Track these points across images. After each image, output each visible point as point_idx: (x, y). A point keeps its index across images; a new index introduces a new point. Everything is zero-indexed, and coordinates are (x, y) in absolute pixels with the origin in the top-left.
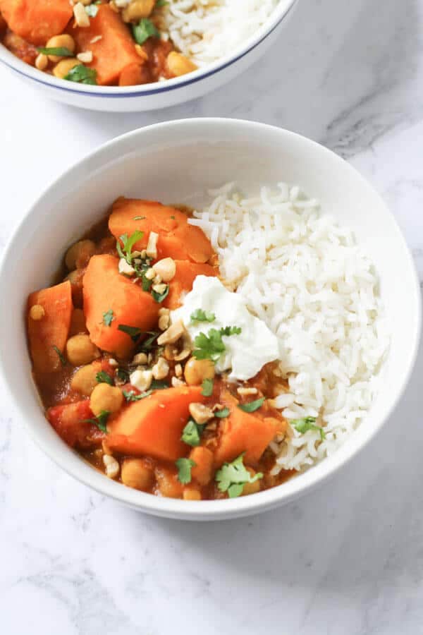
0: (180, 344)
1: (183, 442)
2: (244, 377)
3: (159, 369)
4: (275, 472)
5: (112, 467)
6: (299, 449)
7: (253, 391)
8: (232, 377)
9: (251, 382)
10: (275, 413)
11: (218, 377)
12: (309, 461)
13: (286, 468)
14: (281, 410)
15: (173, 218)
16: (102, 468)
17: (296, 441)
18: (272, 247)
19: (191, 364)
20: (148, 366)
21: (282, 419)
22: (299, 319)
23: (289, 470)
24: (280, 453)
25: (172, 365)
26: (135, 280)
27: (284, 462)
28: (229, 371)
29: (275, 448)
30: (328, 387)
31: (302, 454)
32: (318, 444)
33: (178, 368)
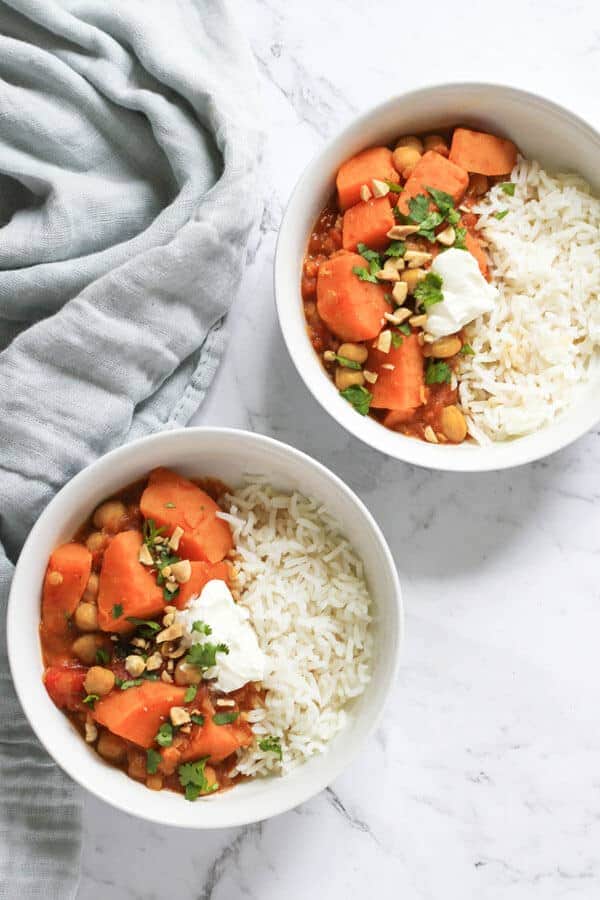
0: (175, 644)
2: (227, 690)
3: (155, 662)
4: (232, 774)
5: (91, 735)
6: (257, 761)
7: (232, 703)
8: (217, 686)
9: (231, 695)
10: (246, 727)
11: (205, 682)
12: (264, 772)
13: (243, 773)
14: (251, 724)
15: (202, 508)
16: (83, 733)
17: (257, 754)
18: (288, 554)
19: (182, 667)
20: (146, 653)
21: (251, 734)
22: (293, 636)
23: (245, 775)
24: (241, 758)
25: (166, 660)
26: (151, 571)
27: (243, 767)
28: (215, 680)
29: (239, 753)
30: (299, 710)
31: (260, 765)
32: (275, 760)
33: (170, 665)
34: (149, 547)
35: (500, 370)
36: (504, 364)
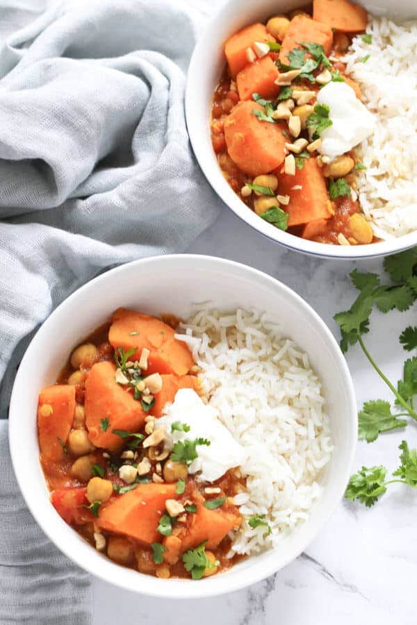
0: (160, 447)
1: (159, 532)
2: (212, 479)
3: (144, 467)
4: (230, 555)
5: (100, 542)
6: (249, 540)
7: (217, 490)
8: (202, 478)
9: (216, 483)
10: (234, 509)
11: (191, 477)
12: (258, 550)
13: (239, 553)
14: (238, 507)
15: (162, 333)
16: (93, 543)
17: (248, 532)
18: (242, 361)
19: (169, 465)
20: (134, 462)
21: (239, 515)
22: (260, 427)
23: (241, 555)
24: (235, 540)
25: (154, 464)
26: (128, 389)
27: (238, 548)
28: (199, 472)
29: (231, 535)
30: (277, 488)
31: (253, 543)
32: (265, 536)
33: (159, 467)
34: (122, 371)
35: (390, 180)
36: (392, 174)
